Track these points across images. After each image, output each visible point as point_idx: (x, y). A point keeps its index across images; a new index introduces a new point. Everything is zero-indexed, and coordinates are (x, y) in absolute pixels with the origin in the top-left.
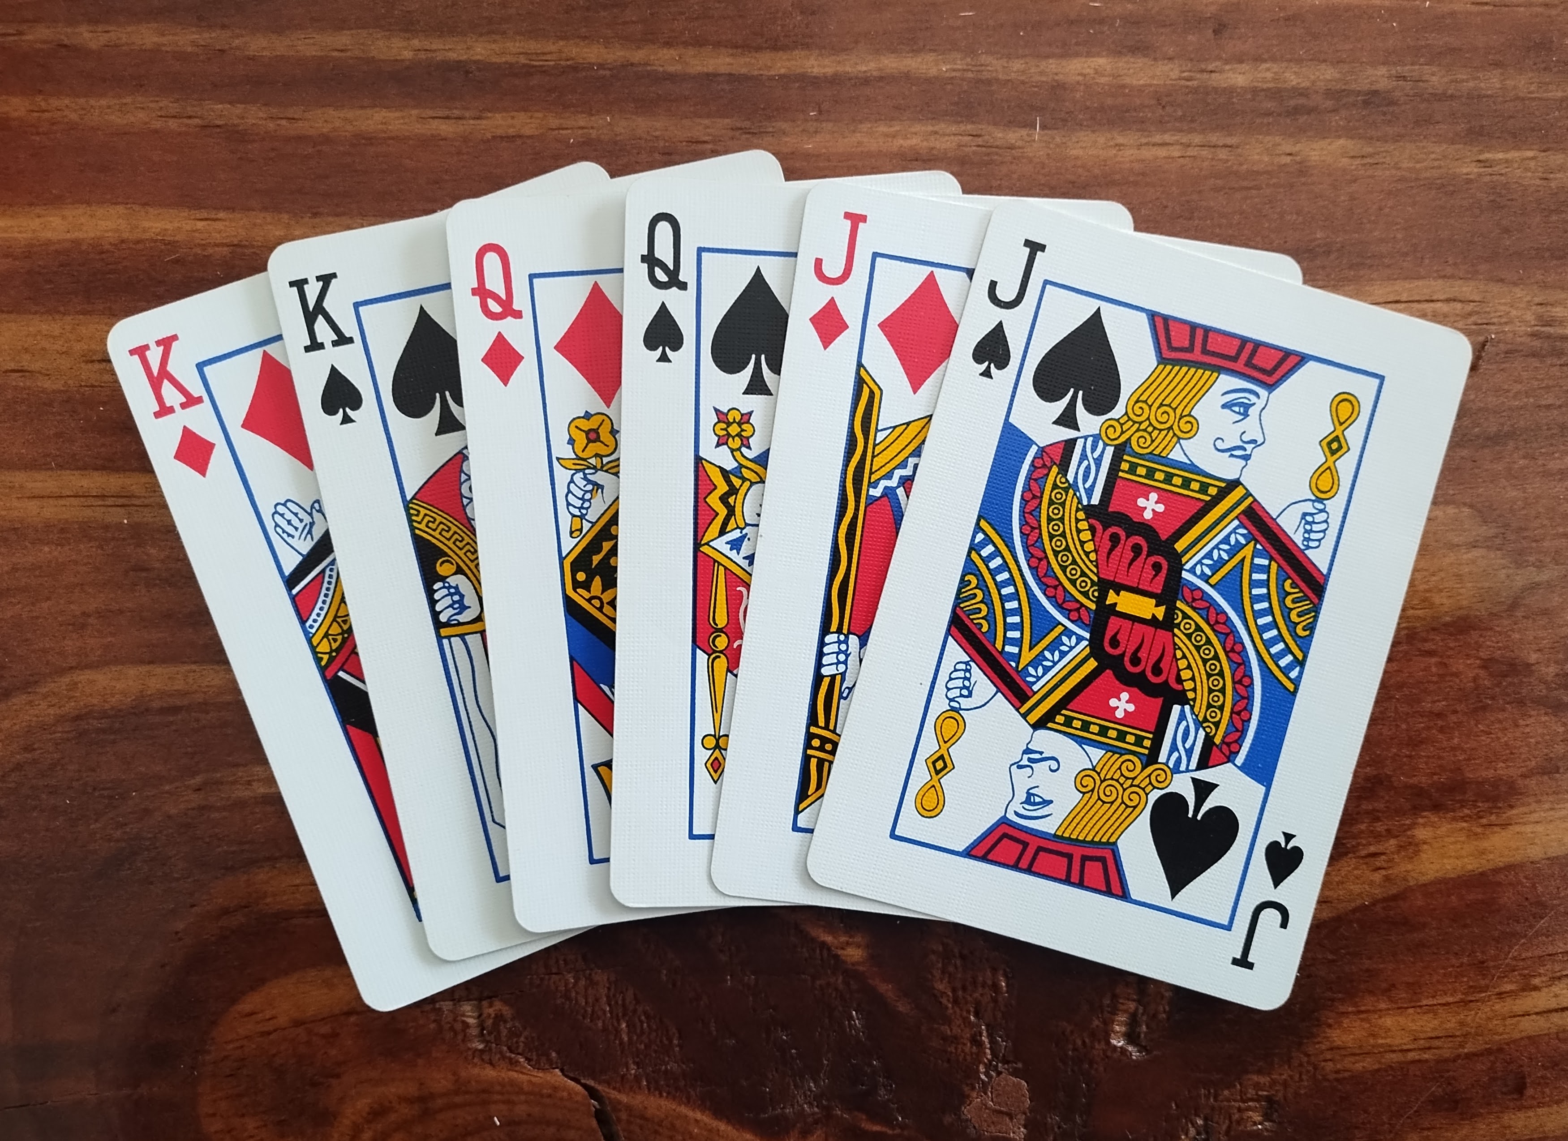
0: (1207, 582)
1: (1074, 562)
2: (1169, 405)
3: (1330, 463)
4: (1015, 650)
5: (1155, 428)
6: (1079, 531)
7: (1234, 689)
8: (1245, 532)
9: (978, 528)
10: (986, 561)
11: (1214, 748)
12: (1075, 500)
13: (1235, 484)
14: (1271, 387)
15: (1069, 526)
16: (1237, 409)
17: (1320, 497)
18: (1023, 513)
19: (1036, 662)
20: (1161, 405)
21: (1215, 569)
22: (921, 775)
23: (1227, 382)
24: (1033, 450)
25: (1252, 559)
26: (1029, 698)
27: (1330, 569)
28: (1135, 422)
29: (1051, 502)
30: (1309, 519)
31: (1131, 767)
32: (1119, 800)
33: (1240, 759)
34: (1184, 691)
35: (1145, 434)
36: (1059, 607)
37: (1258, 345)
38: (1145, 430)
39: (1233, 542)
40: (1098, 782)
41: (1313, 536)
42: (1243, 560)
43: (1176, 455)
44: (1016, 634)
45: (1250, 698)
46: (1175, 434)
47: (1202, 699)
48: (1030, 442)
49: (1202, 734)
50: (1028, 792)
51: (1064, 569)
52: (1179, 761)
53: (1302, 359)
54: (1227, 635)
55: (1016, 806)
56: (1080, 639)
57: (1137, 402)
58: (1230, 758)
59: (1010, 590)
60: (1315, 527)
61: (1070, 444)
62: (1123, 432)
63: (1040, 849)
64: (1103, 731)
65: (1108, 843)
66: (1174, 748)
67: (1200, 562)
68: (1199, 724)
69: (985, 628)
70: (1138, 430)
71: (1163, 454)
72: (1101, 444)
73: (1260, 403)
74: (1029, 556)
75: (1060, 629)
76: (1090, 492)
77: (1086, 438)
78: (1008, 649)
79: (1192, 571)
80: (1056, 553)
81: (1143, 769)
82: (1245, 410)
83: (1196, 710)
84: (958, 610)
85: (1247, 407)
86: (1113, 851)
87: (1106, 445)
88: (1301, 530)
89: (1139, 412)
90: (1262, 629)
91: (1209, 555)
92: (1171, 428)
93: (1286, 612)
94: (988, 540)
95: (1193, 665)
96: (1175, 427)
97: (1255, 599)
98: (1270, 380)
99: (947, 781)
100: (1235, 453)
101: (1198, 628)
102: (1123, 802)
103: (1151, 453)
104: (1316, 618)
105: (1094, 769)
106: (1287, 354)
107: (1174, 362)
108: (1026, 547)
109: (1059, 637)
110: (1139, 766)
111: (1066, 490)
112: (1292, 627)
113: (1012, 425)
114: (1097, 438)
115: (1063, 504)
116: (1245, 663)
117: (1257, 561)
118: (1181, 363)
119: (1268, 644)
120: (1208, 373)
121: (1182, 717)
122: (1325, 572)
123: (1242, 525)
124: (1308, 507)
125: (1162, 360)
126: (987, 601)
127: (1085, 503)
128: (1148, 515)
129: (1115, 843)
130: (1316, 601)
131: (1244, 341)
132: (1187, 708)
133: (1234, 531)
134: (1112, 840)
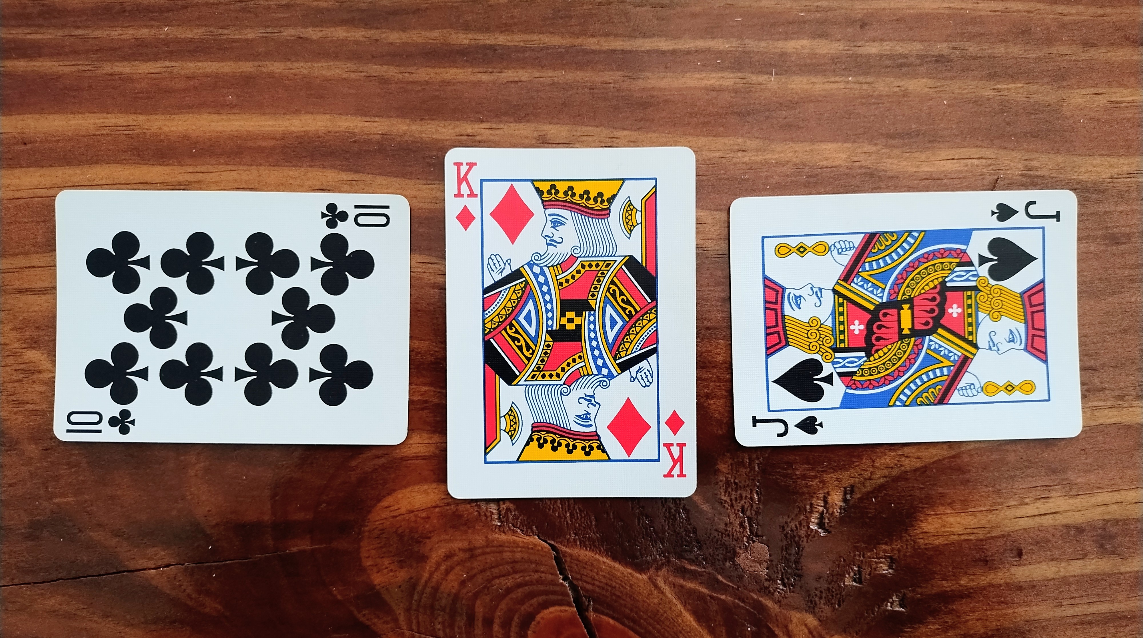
0: (885, 289)
1: (895, 355)
2: (807, 334)
3: (811, 249)
4: (945, 369)
5: (820, 337)
6: (880, 357)
7: (932, 260)
8: (855, 279)
9: (894, 405)
10: (908, 397)
11: (962, 261)
12: (866, 363)
13: (834, 291)
14: (784, 289)
15: (878, 363)
16: (799, 302)
17: (828, 249)
18: (880, 387)
19: (947, 357)
20: (808, 338)
21: (877, 287)
22: (1017, 395)
23: (788, 311)
24: (849, 391)
25: (868, 271)
26: (966, 356)
27: (862, 233)
28: (820, 348)
29: (871, 375)
30: (840, 251)
31: (982, 297)
32: (999, 298)
33: (963, 247)
34: (940, 283)
35: (824, 340)
36: (918, 355)
37: (766, 302)
38: (822, 341)
39: (862, 283)
40: (994, 310)
41: (848, 246)
42: (870, 275)
43: (829, 323)
44: (938, 371)
45: (933, 252)
46: (820, 327)
47: (941, 274)
48: (846, 394)
49: (957, 269)
50: (1009, 342)
51: (900, 359)
52: (973, 276)
53: (766, 278)
54: (907, 271)
55: (1017, 345)
56: (931, 341)
57: (810, 349)
58: (964, 252)
59: (918, 381)
60: (843, 246)
61: (840, 374)
62: (827, 352)
63: (1034, 328)
64: (970, 315)
65: (1021, 297)
66: (967, 280)
67: (876, 295)
68: (953, 272)
69: (940, 387)
70: (823, 345)
71: (831, 329)
72: (835, 360)
73: (793, 292)
74: (899, 377)
75: (929, 352)
76: (860, 358)
77: (835, 368)
78: (945, 373)
79: (882, 297)
80: (894, 365)
81: (982, 291)
82: (798, 298)
83: (946, 275)
84: (936, 402)
85: (796, 297)
86: (1024, 293)
87: (835, 358)
88: (846, 253)
89: (815, 347)
90: (900, 256)
91: (872, 292)
92: (818, 330)
93: (888, 247)
94: (898, 399)
95: (926, 282)
96: (816, 328)
97: (887, 264)
98: (780, 290)
99: (1016, 383)
100: (819, 295)
101: (908, 286)
102: (999, 296)
103: (832, 335)
104: (886, 232)
105: (989, 314)
106: (765, 286)
107: (786, 339)
108: (895, 380)
109: (932, 350)
110: (981, 294)
111: (862, 369)
112: (894, 242)
113: (841, 404)
114: (833, 363)
115: (870, 369)
116: (917, 259)
117: (867, 269)
118: (786, 335)
119: (906, 251)
120: (786, 321)
121: (952, 281)
122: (863, 235)
123: (853, 281)
124: (835, 253)
125: (787, 344)
126: (926, 390)
127: (865, 359)
128: (862, 327)
129: (1020, 294)
130: (878, 235)
131: (766, 309)
132: (947, 280)
133: (857, 284)
134: (1019, 295)
